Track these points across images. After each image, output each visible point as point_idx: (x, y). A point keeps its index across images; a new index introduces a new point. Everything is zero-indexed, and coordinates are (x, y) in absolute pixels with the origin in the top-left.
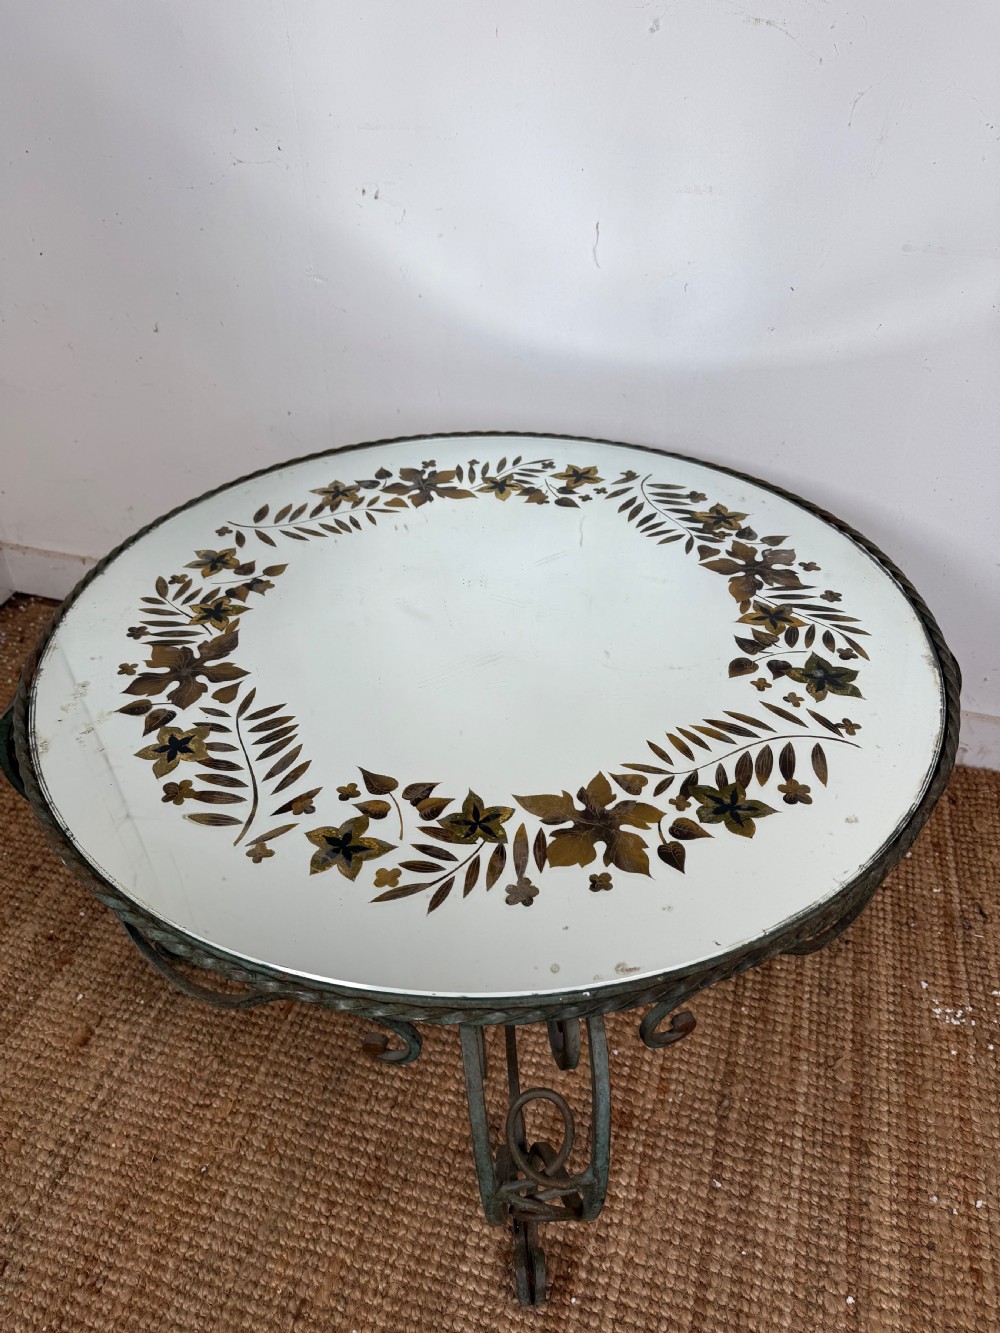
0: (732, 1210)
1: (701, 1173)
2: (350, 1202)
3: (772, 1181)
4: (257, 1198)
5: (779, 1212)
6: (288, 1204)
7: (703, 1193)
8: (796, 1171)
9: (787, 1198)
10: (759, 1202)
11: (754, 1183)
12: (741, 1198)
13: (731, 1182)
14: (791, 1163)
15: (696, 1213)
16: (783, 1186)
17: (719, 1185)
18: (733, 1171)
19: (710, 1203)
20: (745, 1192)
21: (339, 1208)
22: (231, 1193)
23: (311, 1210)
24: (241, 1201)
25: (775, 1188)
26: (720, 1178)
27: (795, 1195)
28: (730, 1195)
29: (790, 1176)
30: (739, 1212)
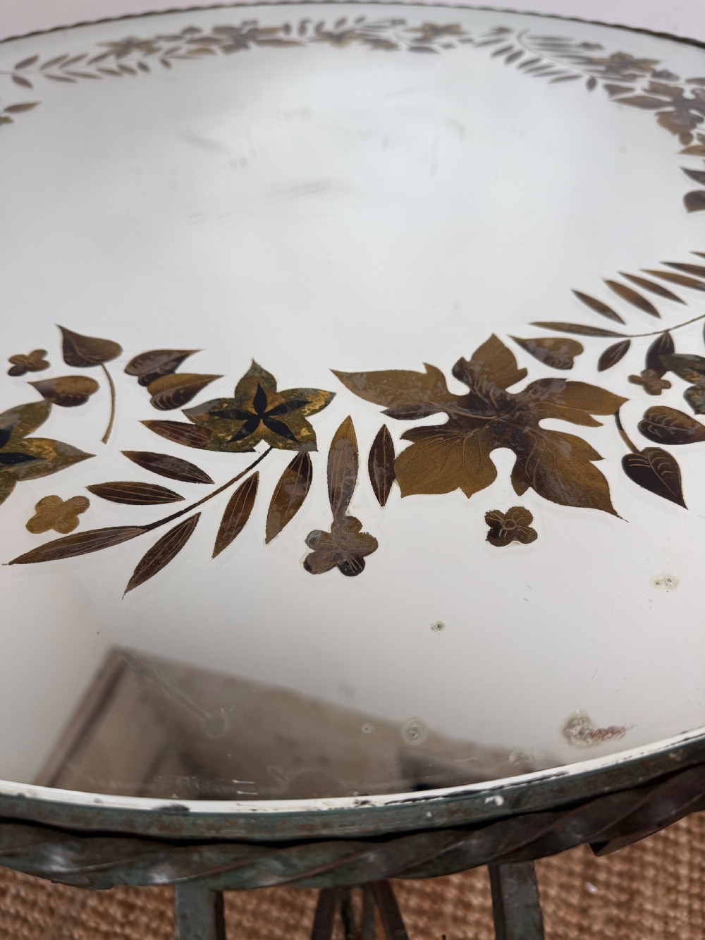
0: (610, 920)
1: (571, 873)
2: (151, 905)
3: (655, 884)
4: (42, 898)
5: (666, 923)
6: (77, 906)
7: (575, 899)
8: (684, 871)
9: (675, 905)
10: (641, 910)
11: (635, 885)
12: (619, 905)
13: (608, 886)
14: (677, 862)
15: (567, 924)
16: (669, 890)
17: (593, 889)
18: (609, 871)
19: (584, 911)
20: (624, 897)
21: (137, 912)
22: (13, 890)
23: (104, 916)
24: (24, 901)
25: (660, 892)
26: (594, 881)
27: (684, 901)
28: (606, 902)
29: (677, 877)
30: (619, 923)
